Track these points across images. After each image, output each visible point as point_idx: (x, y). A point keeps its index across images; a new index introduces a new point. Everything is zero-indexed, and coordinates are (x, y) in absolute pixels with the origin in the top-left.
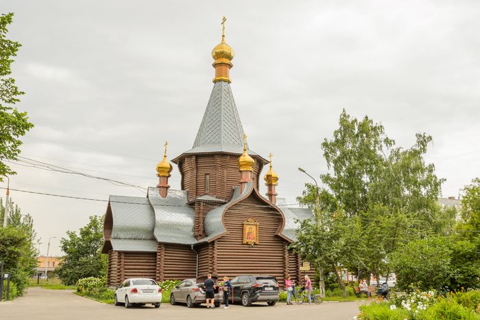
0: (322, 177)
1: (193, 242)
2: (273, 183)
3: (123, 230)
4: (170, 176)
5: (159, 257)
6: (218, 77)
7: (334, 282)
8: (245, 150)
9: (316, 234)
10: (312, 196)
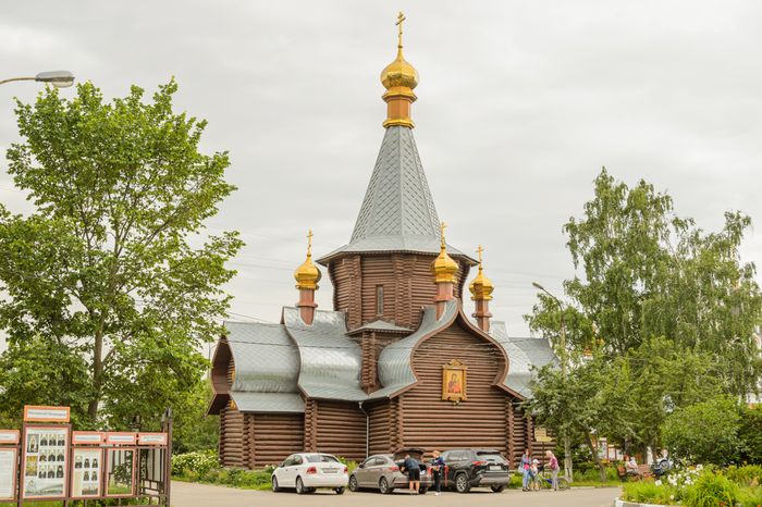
0: (566, 284)
1: (361, 397)
2: (485, 298)
3: (249, 377)
4: (317, 288)
5: (308, 421)
6: (393, 118)
7: (586, 460)
8: (443, 248)
9: (561, 387)
10: (549, 317)
